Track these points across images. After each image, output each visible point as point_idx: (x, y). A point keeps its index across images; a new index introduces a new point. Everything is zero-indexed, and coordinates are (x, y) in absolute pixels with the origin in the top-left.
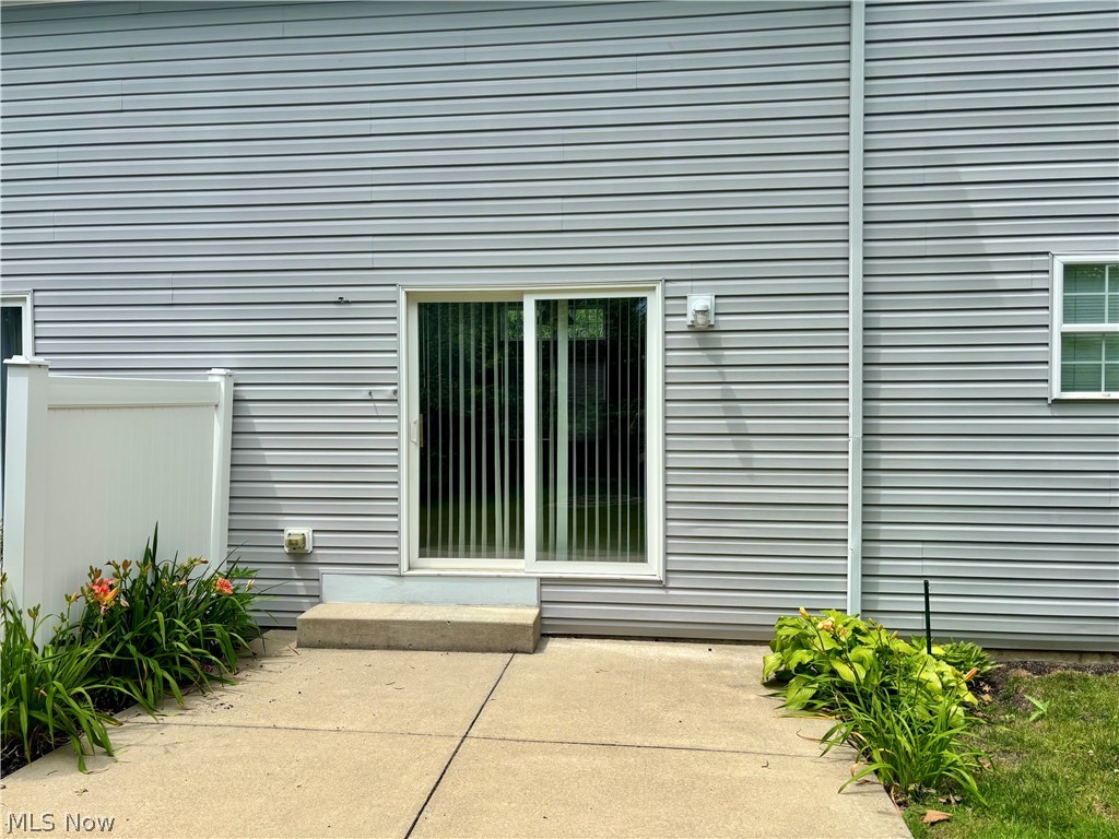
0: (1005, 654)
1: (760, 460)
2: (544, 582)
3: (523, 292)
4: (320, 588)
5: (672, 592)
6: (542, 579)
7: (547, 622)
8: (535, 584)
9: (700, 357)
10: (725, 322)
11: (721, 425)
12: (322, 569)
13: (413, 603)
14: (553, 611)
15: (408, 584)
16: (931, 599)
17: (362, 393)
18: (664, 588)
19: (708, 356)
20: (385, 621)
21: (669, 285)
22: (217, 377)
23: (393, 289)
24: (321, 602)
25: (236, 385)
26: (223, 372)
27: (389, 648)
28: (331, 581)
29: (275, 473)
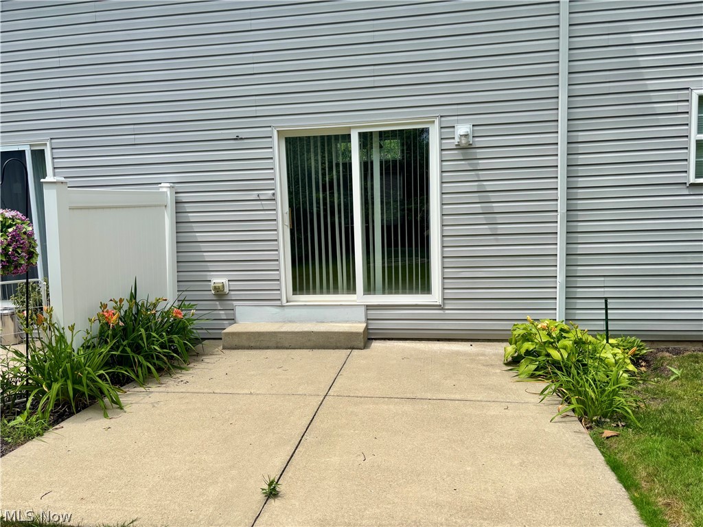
0: (655, 344)
1: (502, 229)
2: (368, 307)
3: (350, 128)
4: (234, 314)
5: (447, 312)
6: (367, 306)
7: (371, 331)
8: (363, 309)
9: (464, 165)
10: (479, 142)
11: (477, 208)
12: (235, 303)
13: (290, 322)
14: (374, 325)
15: (287, 310)
16: (609, 311)
17: (254, 195)
18: (443, 309)
19: (469, 164)
20: (275, 333)
21: (443, 119)
22: (165, 188)
23: (269, 129)
24: (235, 323)
25: (176, 193)
26: (168, 185)
27: (277, 348)
28: (241, 310)
29: (204, 247)
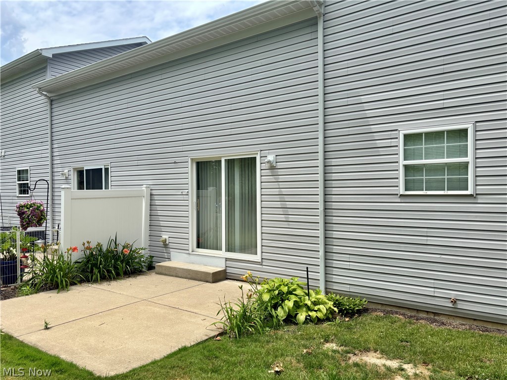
3: (221, 157)
4: (170, 256)
5: (264, 267)
6: (226, 258)
7: (228, 274)
8: (224, 260)
9: (272, 178)
10: (279, 165)
12: (171, 250)
13: (193, 263)
14: (229, 270)
15: (192, 257)
17: (179, 192)
18: (261, 265)
21: (262, 152)
22: (144, 188)
23: (187, 158)
24: (170, 261)
27: (176, 276)
28: (174, 254)
